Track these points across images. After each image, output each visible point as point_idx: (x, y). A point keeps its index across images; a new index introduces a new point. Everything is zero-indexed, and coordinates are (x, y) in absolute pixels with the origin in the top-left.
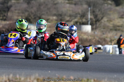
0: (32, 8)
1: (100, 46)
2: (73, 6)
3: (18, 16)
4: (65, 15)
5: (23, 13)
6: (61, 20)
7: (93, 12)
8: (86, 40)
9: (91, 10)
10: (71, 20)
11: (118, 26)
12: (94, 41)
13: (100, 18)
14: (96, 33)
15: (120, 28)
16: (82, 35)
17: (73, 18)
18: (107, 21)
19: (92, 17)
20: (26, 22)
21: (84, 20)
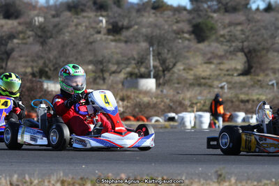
0: (50, 51)
1: (172, 115)
2: (122, 45)
3: (26, 67)
4: (109, 62)
5: (33, 61)
6: (102, 71)
7: (158, 55)
8: (148, 105)
9: (153, 50)
10: (119, 70)
12: (161, 106)
14: (165, 91)
15: (207, 81)
16: (141, 96)
17: (123, 66)
18: (184, 69)
19: (157, 63)
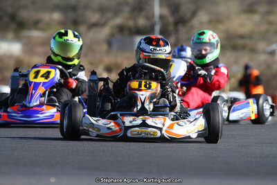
11: (242, 37)
13: (188, 15)
20: (75, 36)
21: (142, 22)
